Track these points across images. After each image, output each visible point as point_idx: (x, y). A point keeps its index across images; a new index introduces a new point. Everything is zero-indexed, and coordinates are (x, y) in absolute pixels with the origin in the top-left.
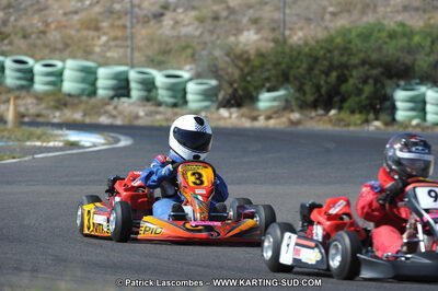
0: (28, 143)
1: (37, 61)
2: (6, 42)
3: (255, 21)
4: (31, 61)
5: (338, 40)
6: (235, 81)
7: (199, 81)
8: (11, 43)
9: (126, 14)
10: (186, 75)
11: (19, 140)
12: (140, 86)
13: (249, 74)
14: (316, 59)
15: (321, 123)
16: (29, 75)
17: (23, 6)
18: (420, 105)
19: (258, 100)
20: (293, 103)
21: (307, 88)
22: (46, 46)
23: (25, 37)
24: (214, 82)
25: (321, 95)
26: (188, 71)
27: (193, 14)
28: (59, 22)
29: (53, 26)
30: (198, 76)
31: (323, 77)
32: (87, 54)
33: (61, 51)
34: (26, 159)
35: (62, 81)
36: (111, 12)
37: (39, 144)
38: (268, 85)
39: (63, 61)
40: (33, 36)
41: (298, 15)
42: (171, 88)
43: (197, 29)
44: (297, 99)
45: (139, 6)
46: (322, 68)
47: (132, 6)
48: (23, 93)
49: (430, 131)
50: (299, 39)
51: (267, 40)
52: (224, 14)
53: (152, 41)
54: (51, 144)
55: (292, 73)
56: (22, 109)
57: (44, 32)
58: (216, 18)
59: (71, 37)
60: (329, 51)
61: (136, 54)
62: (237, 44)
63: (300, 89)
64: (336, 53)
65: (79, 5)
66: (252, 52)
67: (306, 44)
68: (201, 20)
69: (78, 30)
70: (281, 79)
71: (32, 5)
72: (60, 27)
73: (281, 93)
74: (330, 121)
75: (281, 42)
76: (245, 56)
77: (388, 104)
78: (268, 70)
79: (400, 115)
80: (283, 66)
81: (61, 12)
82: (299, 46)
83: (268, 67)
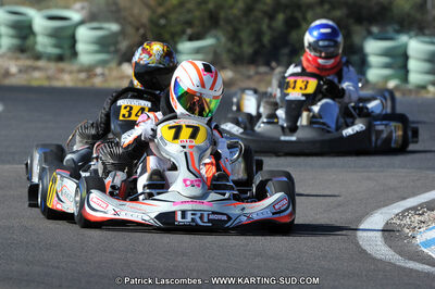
6: (143, 26)
7: (95, 25)
10: (76, 16)
12: (11, 32)
13: (163, 16)
18: (400, 61)
20: (224, 57)
21: (244, 35)
24: (114, 27)
25: (263, 46)
26: (77, 11)
30: (92, 18)
31: (266, 21)
38: (189, 31)
42: (55, 34)
46: (265, 8)
49: (413, 97)
55: (222, 15)
63: (234, 37)
70: (207, 23)
73: (208, 42)
77: (355, 58)
78: (189, 11)
79: (373, 74)
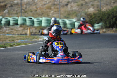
0: (33, 40)
1: (35, 18)
2: (26, 13)
3: (93, 5)
4: (33, 18)
5: (115, 9)
8: (28, 14)
9: (58, 4)
11: (31, 39)
14: (109, 15)
15: (111, 32)
16: (33, 22)
17: (31, 4)
19: (94, 26)
22: (37, 14)
23: (31, 12)
27: (76, 4)
28: (40, 7)
29: (39, 9)
32: (48, 16)
33: (41, 15)
34: (33, 44)
35: (42, 23)
36: (54, 4)
37: (36, 40)
39: (42, 18)
40: (34, 12)
41: (104, 3)
43: (77, 8)
44: (105, 26)
45: (61, 2)
47: (60, 3)
48: (31, 27)
50: (105, 10)
51: (96, 10)
52: (84, 4)
53: (65, 12)
54: (40, 40)
56: (31, 31)
57: (36, 10)
58: (82, 5)
59: (43, 11)
60: (113, 13)
61: (61, 15)
62: (88, 11)
64: (115, 13)
65: (45, 3)
66: (92, 13)
67: (107, 11)
68: (78, 6)
69: (45, 10)
71: (33, 3)
72: (41, 9)
74: (114, 31)
75: (100, 11)
76: (90, 15)
80: (101, 17)
81: (41, 5)
82: (105, 11)
83: (97, 17)
